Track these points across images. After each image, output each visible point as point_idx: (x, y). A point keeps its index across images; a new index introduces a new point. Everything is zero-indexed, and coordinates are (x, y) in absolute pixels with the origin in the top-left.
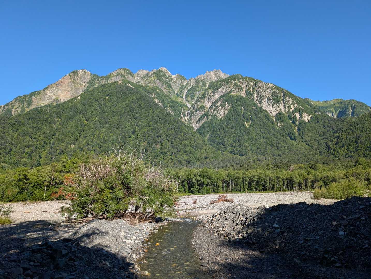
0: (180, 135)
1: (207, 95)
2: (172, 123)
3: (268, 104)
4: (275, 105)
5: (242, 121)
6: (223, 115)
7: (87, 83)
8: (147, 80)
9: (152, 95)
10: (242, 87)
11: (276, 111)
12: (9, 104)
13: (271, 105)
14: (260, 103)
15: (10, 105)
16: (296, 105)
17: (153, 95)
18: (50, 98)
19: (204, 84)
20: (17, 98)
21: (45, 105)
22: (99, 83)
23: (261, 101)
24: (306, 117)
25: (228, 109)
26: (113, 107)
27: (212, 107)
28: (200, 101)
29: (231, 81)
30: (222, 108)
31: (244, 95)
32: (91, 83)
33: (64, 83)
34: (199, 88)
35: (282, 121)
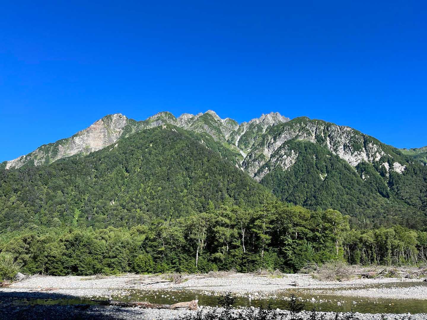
0: (244, 189)
1: (267, 141)
2: (233, 174)
3: (346, 152)
4: (356, 153)
5: (315, 172)
6: (289, 166)
7: (123, 129)
8: (192, 125)
9: (201, 142)
10: (311, 131)
11: (357, 161)
12: (31, 154)
13: (350, 153)
14: (336, 150)
15: (33, 154)
16: (383, 153)
17: (203, 142)
18: (79, 147)
19: (260, 129)
20: (41, 147)
21: (74, 155)
22: (137, 129)
23: (337, 148)
24: (399, 168)
25: (295, 158)
26: (159, 155)
27: (275, 156)
28: (257, 149)
29: (296, 125)
30: (287, 157)
31: (313, 140)
32: (127, 129)
33: (97, 129)
34: (253, 133)
35: (367, 173)
